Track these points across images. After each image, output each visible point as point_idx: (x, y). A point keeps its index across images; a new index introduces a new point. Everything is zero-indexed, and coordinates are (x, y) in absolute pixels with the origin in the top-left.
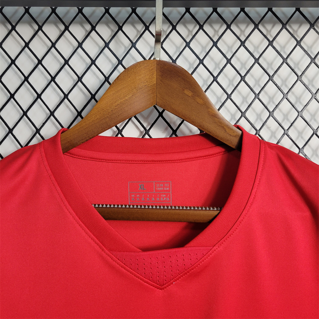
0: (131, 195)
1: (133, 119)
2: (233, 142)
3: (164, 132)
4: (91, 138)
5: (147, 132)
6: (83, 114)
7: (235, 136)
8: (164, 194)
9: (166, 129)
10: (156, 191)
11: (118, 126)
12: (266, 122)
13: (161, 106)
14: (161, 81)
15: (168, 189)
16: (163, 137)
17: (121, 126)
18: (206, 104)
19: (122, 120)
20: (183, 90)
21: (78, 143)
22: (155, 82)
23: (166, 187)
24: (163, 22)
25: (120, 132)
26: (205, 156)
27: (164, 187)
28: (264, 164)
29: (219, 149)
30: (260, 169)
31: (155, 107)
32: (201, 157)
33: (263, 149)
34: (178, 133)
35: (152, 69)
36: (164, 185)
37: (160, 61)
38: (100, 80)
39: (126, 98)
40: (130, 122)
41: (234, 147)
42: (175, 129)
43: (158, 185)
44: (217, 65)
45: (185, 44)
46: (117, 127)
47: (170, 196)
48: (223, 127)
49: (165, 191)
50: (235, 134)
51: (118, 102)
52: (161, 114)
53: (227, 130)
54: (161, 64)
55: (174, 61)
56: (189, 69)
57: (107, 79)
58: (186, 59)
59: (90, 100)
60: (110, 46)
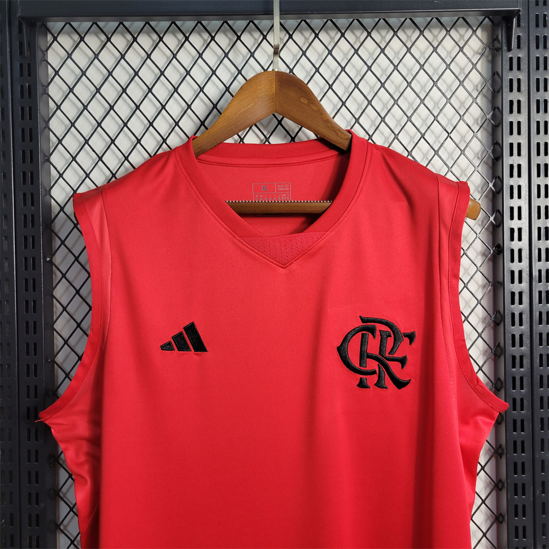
0: (255, 196)
1: (254, 128)
2: (344, 144)
3: (283, 140)
4: (218, 144)
5: (267, 139)
6: (206, 123)
7: (346, 139)
8: (285, 194)
9: (285, 137)
10: (277, 191)
11: (240, 134)
12: (378, 126)
13: (280, 114)
14: (280, 90)
15: (288, 189)
16: (284, 142)
17: (242, 134)
18: (321, 111)
19: (244, 129)
20: (300, 99)
21: (208, 149)
22: (274, 92)
23: (286, 188)
24: (280, 30)
25: (242, 140)
26: (321, 159)
27: (284, 187)
28: (370, 162)
29: (334, 153)
30: (366, 167)
31: (273, 115)
32: (317, 160)
33: (369, 150)
34: (296, 140)
35: (271, 80)
36: (284, 186)
37: (278, 72)
38: (220, 90)
39: (249, 107)
40: (250, 131)
41: (345, 149)
42: (293, 136)
43: (279, 186)
45: (301, 53)
46: (238, 135)
47: (290, 196)
48: (335, 131)
49: (284, 191)
50: (346, 137)
51: (242, 111)
52: (280, 122)
53: (339, 134)
54: (280, 75)
55: (291, 71)
56: (306, 77)
57: (227, 89)
58: (303, 67)
59: (213, 109)
60: (229, 56)
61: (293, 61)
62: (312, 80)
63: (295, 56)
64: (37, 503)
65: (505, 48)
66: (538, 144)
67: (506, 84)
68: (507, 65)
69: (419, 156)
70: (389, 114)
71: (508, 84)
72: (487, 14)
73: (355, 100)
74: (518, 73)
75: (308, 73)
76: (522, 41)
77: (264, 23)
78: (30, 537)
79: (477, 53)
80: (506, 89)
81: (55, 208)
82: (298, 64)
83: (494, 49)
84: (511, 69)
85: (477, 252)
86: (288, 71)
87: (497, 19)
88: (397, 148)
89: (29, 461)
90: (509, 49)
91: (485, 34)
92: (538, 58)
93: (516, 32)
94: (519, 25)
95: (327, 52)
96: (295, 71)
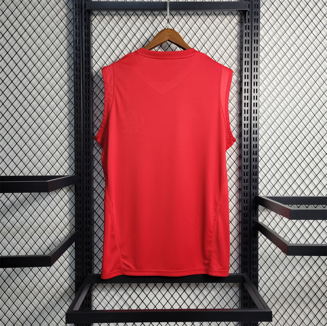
12: (202, 48)
24: (170, 15)
38: (149, 35)
52: (169, 46)
55: (174, 29)
56: (178, 31)
57: (152, 35)
58: (177, 28)
59: (147, 41)
60: (153, 23)
61: (174, 25)
62: (180, 32)
63: (175, 24)
64: (89, 169)
65: (244, 22)
66: (254, 54)
67: (244, 34)
68: (244, 28)
69: (216, 58)
70: (206, 44)
71: (245, 34)
72: (239, 11)
73: (195, 39)
74: (248, 30)
75: (179, 30)
76: (249, 20)
77: (164, 13)
78: (86, 180)
79: (236, 24)
80: (244, 36)
81: (94, 74)
83: (241, 22)
84: (246, 29)
85: (235, 91)
86: (172, 29)
87: (242, 12)
88: (208, 54)
89: (86, 155)
90: (245, 23)
91: (239, 17)
92: (255, 26)
93: (247, 17)
94: (249, 15)
95: (185, 23)
96: (175, 29)
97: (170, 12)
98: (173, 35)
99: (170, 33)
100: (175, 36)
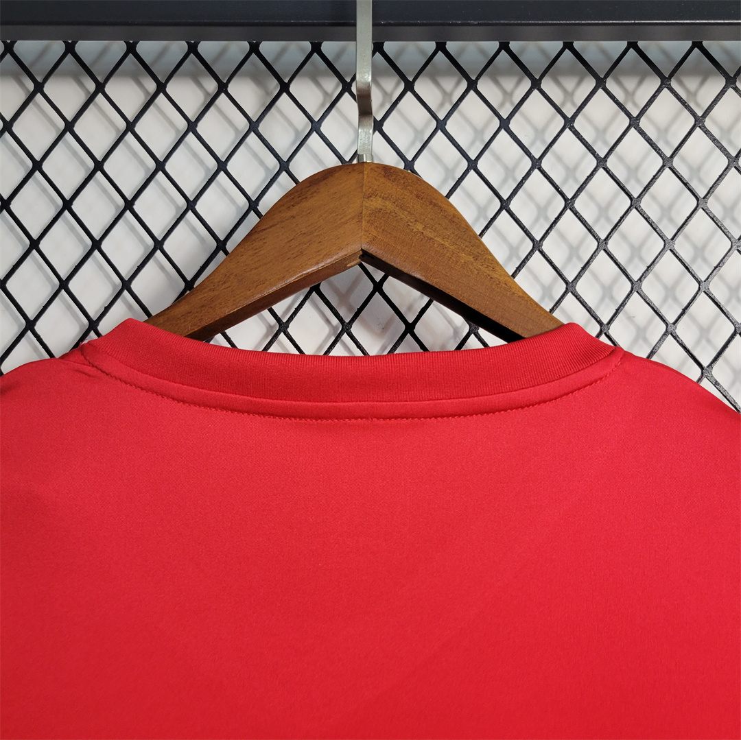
1: (315, 297)
5: (346, 327)
12: (623, 304)
17: (284, 313)
25: (283, 327)
38: (237, 207)
42: (410, 321)
44: (509, 172)
45: (434, 124)
52: (378, 287)
55: (409, 165)
56: (445, 181)
57: (253, 205)
58: (438, 159)
60: (261, 129)
61: (413, 143)
62: (458, 190)
63: (418, 132)
75: (449, 171)
82: (425, 152)
86: (401, 166)
88: (672, 357)
96: (418, 166)
97: (378, 48)
98: (403, 215)
99: (376, 203)
100: (420, 227)
